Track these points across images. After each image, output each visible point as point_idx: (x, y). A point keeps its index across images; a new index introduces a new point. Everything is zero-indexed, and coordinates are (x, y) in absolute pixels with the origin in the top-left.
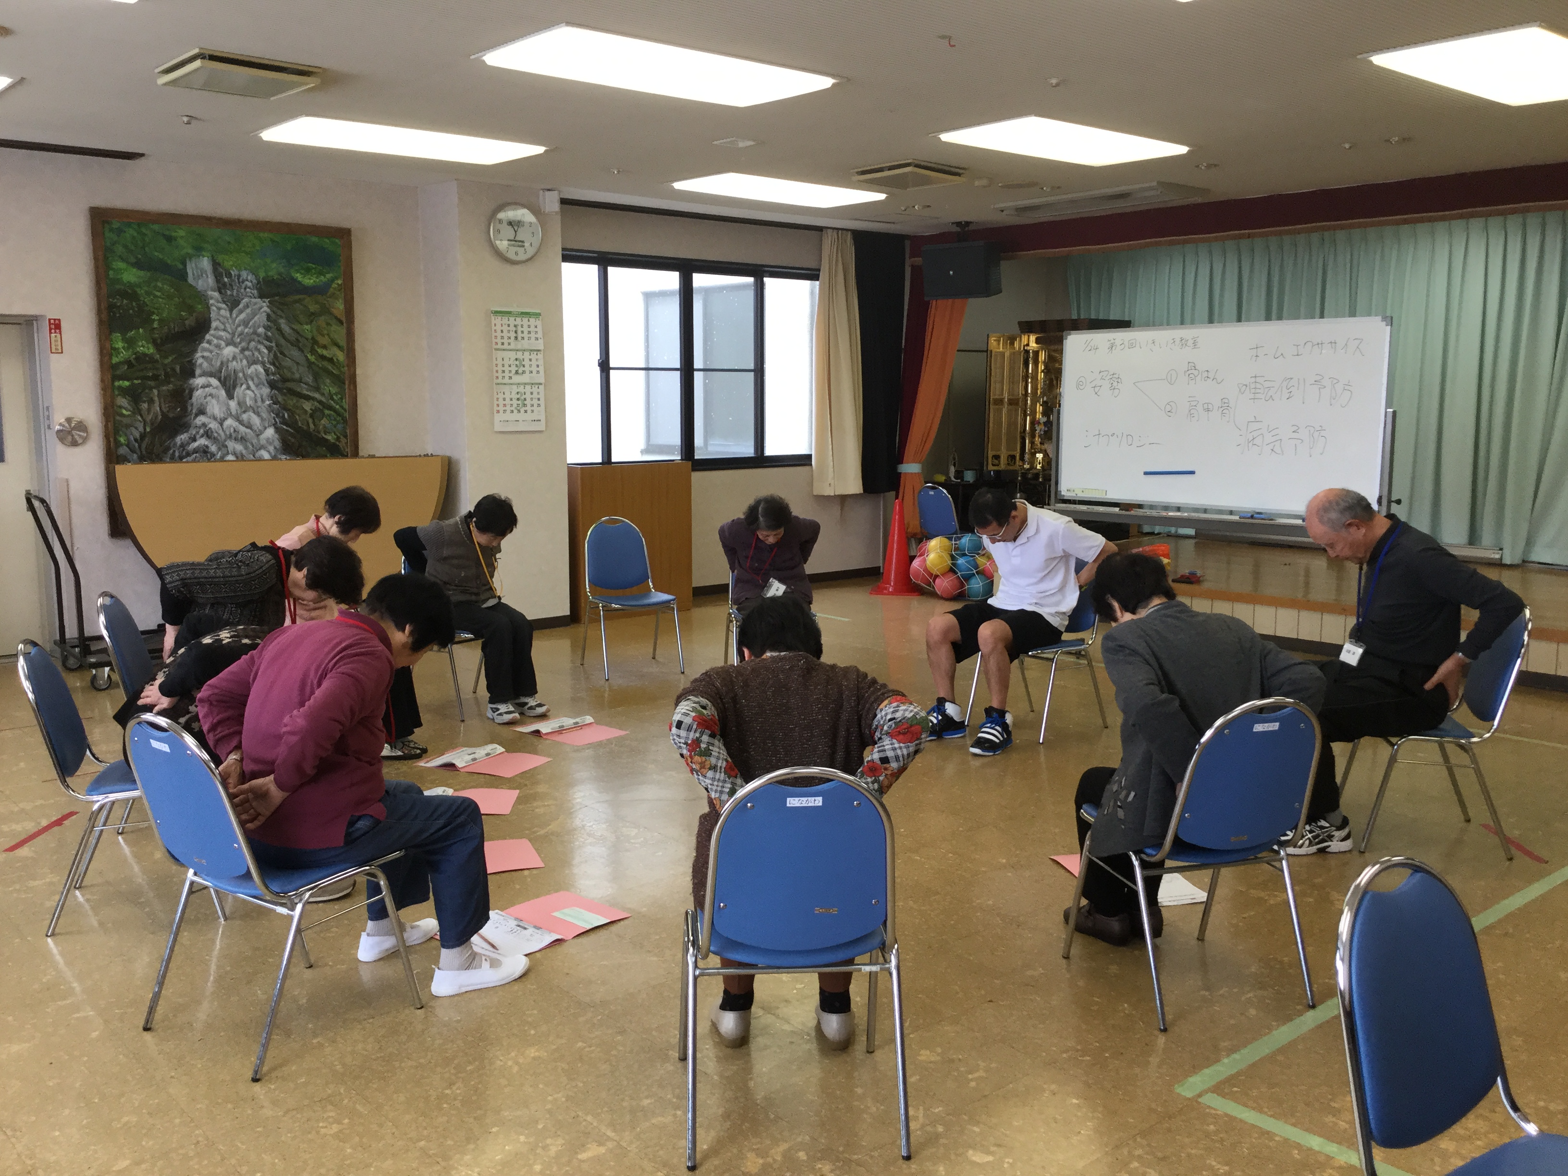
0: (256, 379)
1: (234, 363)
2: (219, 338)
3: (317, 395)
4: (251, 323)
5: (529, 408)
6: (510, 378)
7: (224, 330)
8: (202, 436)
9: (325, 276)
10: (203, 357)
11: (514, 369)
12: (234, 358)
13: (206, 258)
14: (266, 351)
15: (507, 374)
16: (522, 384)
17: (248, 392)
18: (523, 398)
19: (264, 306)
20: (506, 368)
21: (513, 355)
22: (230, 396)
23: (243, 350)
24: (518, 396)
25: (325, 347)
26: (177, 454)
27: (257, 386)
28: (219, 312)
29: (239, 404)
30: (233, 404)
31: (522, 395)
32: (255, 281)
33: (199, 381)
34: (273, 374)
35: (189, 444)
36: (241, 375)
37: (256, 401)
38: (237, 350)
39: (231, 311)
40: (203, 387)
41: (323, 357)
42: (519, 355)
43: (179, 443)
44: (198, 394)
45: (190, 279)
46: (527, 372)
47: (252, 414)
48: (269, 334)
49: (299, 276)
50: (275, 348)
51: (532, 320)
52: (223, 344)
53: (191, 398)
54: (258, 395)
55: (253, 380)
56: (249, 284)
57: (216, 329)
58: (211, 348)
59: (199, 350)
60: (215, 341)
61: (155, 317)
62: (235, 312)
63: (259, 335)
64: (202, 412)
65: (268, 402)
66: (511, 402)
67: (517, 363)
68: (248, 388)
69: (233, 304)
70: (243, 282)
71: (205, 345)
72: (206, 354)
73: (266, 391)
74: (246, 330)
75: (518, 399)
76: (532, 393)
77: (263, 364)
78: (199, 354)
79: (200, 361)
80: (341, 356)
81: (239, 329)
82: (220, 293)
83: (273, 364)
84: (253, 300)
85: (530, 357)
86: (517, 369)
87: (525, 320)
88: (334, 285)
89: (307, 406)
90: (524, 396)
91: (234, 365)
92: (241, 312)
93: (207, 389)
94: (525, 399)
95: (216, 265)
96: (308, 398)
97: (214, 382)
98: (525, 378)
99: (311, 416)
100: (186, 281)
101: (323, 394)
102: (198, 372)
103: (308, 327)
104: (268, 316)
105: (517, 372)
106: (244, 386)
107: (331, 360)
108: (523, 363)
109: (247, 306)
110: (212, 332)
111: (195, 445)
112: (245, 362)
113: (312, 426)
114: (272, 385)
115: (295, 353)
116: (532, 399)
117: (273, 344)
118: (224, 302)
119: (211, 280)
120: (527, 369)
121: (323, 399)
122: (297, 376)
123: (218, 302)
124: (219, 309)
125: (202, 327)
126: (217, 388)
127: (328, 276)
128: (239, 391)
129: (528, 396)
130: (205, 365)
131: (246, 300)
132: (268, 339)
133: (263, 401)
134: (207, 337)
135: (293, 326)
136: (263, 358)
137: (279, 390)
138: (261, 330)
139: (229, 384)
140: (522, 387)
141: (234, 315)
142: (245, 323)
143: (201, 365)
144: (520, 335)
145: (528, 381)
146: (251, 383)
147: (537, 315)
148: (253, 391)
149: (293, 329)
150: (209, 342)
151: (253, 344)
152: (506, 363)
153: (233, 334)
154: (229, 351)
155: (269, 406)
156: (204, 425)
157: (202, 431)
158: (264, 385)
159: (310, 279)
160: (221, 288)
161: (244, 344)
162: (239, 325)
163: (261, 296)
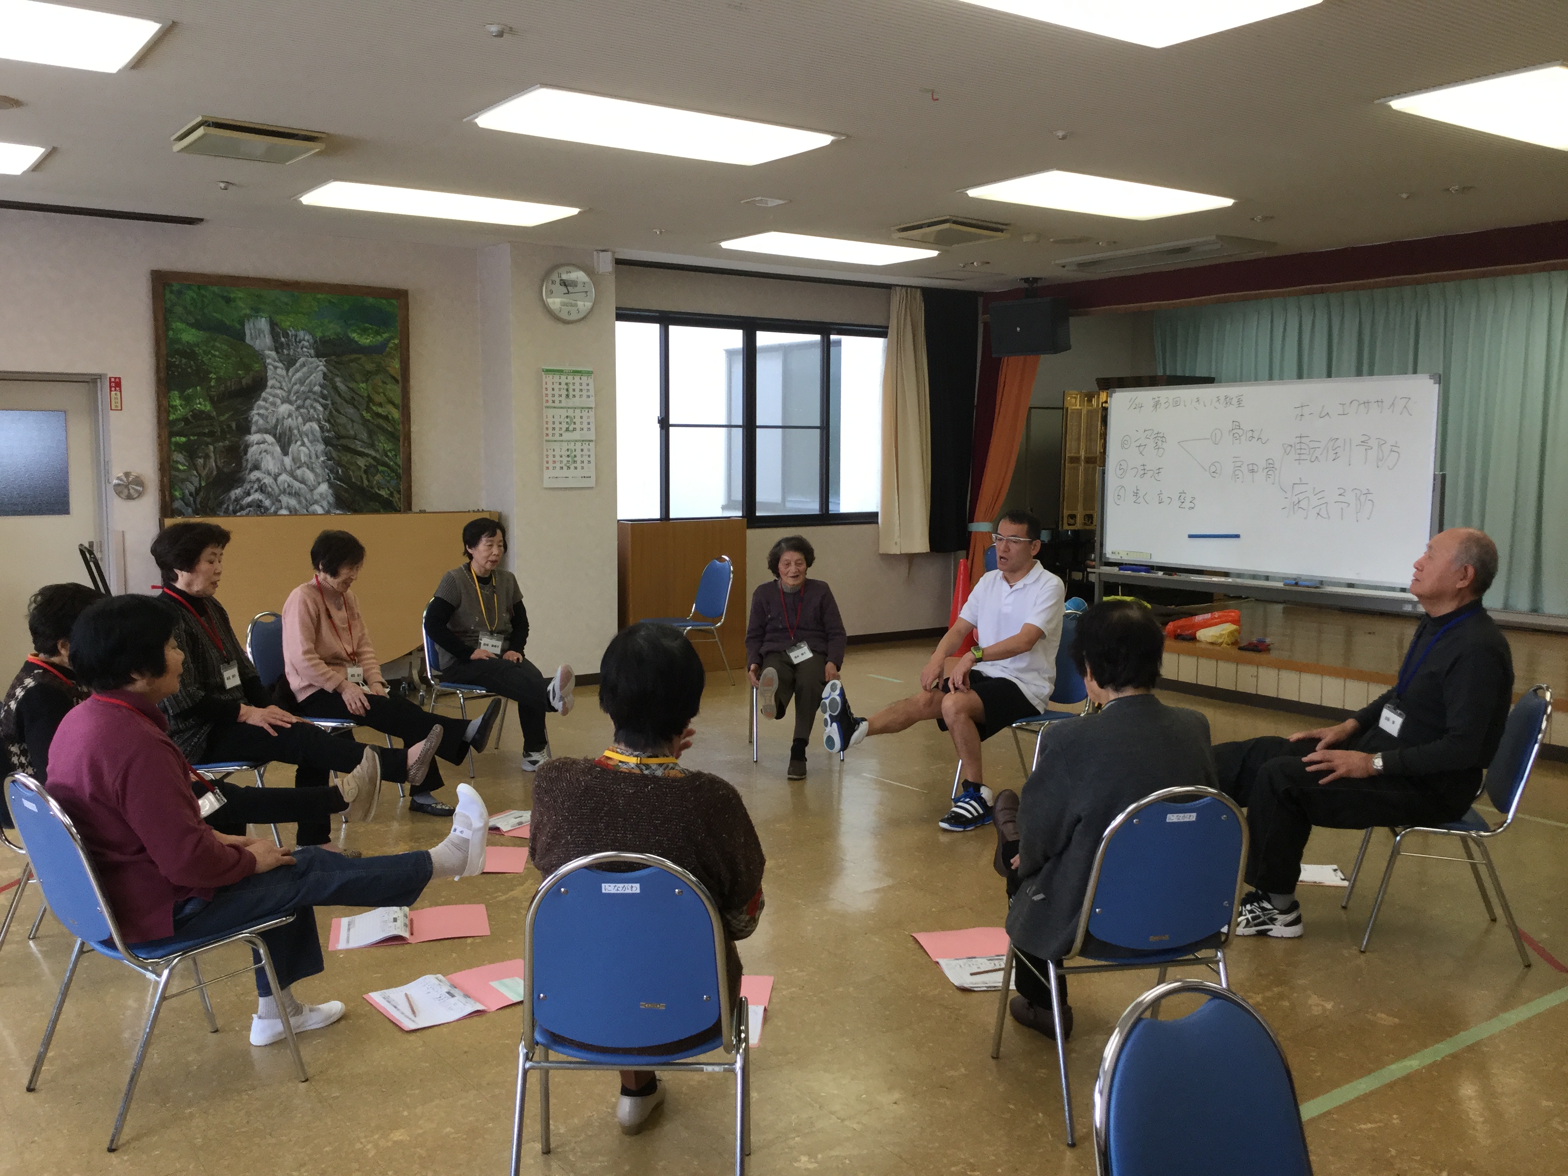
0: (310, 435)
1: (290, 419)
2: (275, 396)
3: (373, 453)
4: (307, 382)
5: (579, 465)
6: (561, 435)
7: (281, 388)
8: (256, 491)
9: (381, 335)
10: (259, 414)
11: (564, 426)
12: (290, 415)
13: (263, 319)
14: (321, 409)
15: (557, 432)
16: (573, 441)
17: (303, 448)
18: (573, 455)
19: (321, 365)
20: (557, 426)
21: (563, 413)
22: (285, 453)
23: (298, 408)
24: (569, 453)
25: (380, 405)
26: (231, 508)
27: (311, 442)
28: (275, 372)
29: (293, 459)
30: (288, 461)
31: (572, 452)
32: (311, 341)
33: (254, 438)
34: (328, 431)
35: (243, 498)
36: (296, 432)
37: (310, 458)
38: (293, 408)
39: (288, 370)
40: (258, 443)
41: (378, 415)
42: (570, 413)
43: (233, 497)
44: (252, 450)
45: (248, 340)
46: (578, 429)
47: (307, 471)
48: (325, 392)
49: (355, 336)
50: (330, 406)
51: (584, 378)
52: (279, 401)
53: (246, 454)
54: (313, 452)
55: (307, 436)
56: (306, 344)
57: (273, 387)
58: (267, 405)
59: (255, 407)
60: (271, 399)
61: (212, 376)
62: (291, 370)
63: (314, 393)
64: (256, 467)
65: (322, 459)
66: (561, 459)
67: (568, 420)
68: (303, 444)
69: (289, 363)
70: (300, 342)
71: (261, 403)
72: (262, 411)
73: (321, 447)
74: (303, 388)
75: (568, 456)
76: (582, 450)
77: (318, 421)
78: (255, 412)
79: (256, 418)
80: (396, 414)
81: (296, 387)
82: (277, 352)
83: (328, 421)
84: (310, 359)
85: (581, 415)
86: (567, 426)
87: (577, 378)
88: (391, 345)
89: (361, 462)
90: (574, 453)
91: (289, 422)
92: (297, 371)
93: (262, 446)
94: (575, 456)
95: (273, 325)
96: (362, 454)
97: (269, 438)
98: (576, 435)
99: (366, 472)
100: (244, 341)
101: (377, 451)
102: (254, 428)
103: (363, 385)
104: (325, 374)
105: (567, 430)
106: (299, 443)
107: (386, 418)
108: (574, 420)
109: (303, 365)
110: (268, 390)
111: (249, 499)
112: (300, 419)
113: (366, 482)
114: (327, 442)
115: (351, 411)
116: (582, 456)
117: (329, 402)
118: (281, 361)
119: (268, 340)
120: (578, 426)
121: (378, 456)
122: (352, 433)
123: (275, 361)
124: (276, 368)
125: (258, 385)
126: (272, 444)
127: (385, 336)
128: (293, 448)
129: (578, 453)
130: (261, 422)
131: (302, 359)
132: (324, 397)
133: (317, 457)
134: (264, 395)
135: (349, 385)
136: (318, 415)
137: (333, 446)
138: (317, 388)
139: (284, 441)
140: (573, 444)
141: (290, 374)
142: (302, 382)
143: (257, 422)
144: (571, 393)
145: (579, 438)
146: (306, 440)
147: (589, 373)
148: (308, 448)
149: (348, 387)
150: (265, 400)
151: (308, 402)
152: (557, 420)
153: (289, 392)
154: (284, 408)
155: (323, 462)
156: (259, 480)
157: (256, 486)
158: (318, 441)
159: (367, 339)
160: (278, 347)
161: (299, 402)
162: (295, 384)
163: (318, 355)
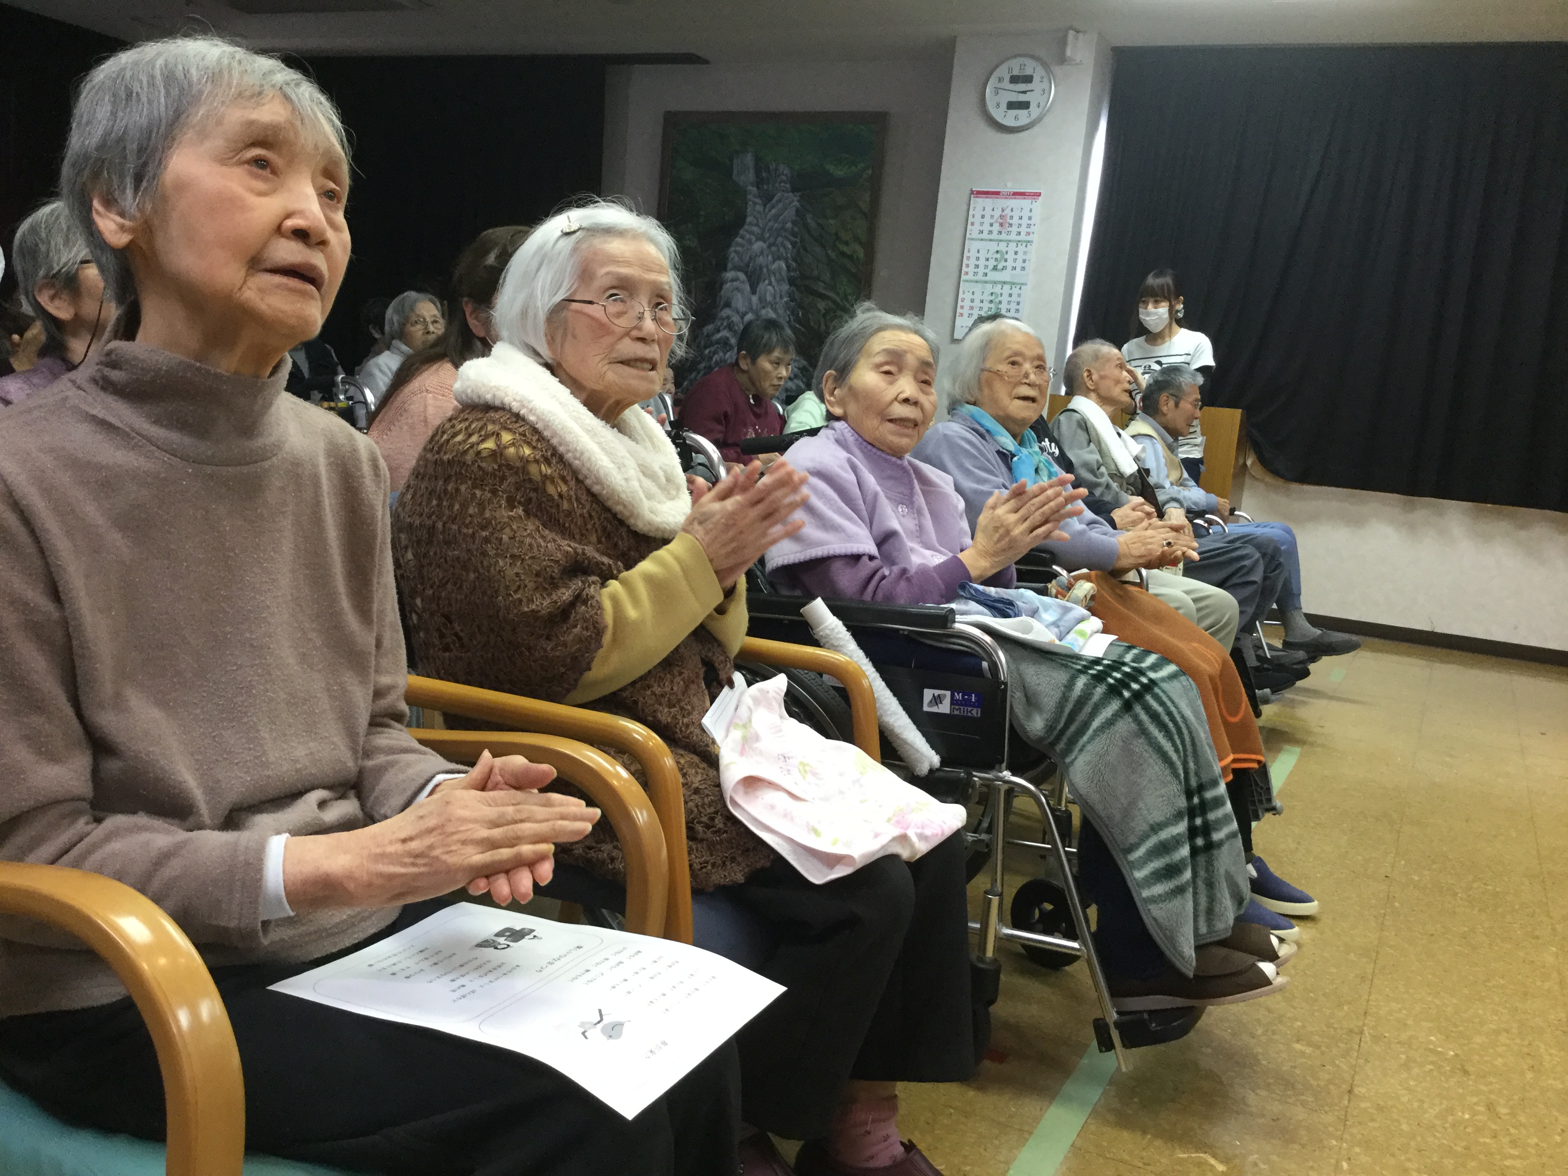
0: (777, 274)
1: (761, 258)
2: (751, 233)
3: (831, 294)
4: (781, 218)
7: (757, 225)
8: (725, 329)
9: (856, 166)
10: (735, 252)
12: (762, 253)
13: (750, 154)
14: (790, 246)
17: (770, 288)
19: (794, 201)
22: (754, 292)
23: (769, 246)
25: (847, 243)
26: (702, 343)
27: (778, 281)
28: (754, 207)
29: (760, 299)
30: (755, 299)
32: (789, 175)
33: (730, 275)
34: (794, 270)
35: (713, 334)
36: (765, 270)
37: (775, 298)
38: (764, 245)
39: (765, 205)
40: (733, 280)
41: (843, 254)
43: (705, 334)
44: (728, 286)
45: (734, 177)
48: (796, 229)
49: (831, 168)
50: (799, 244)
52: (753, 238)
53: (720, 291)
54: (778, 292)
55: (774, 273)
56: (784, 178)
57: (751, 224)
58: (744, 242)
59: (734, 243)
60: (748, 236)
61: (702, 213)
62: (768, 206)
63: (786, 230)
64: (728, 305)
65: (785, 299)
68: (770, 284)
69: (767, 199)
70: (779, 175)
71: (739, 240)
72: (739, 249)
73: (786, 287)
74: (776, 225)
77: (786, 260)
78: (732, 249)
79: (733, 255)
80: (861, 253)
81: (771, 224)
82: (758, 188)
83: (795, 260)
84: (786, 194)
87: (1017, 202)
88: (865, 176)
89: (821, 305)
91: (761, 260)
92: (773, 207)
93: (735, 283)
95: (758, 159)
96: (823, 297)
97: (742, 276)
99: (824, 316)
100: (731, 176)
101: (838, 294)
102: (730, 265)
103: (832, 221)
104: (797, 211)
106: (767, 282)
107: (850, 257)
109: (779, 201)
110: (746, 227)
111: (719, 336)
112: (770, 257)
113: (823, 327)
114: (792, 282)
115: (818, 249)
117: (798, 240)
118: (760, 197)
119: (751, 175)
120: (1010, 264)
121: (838, 300)
122: (816, 273)
123: (755, 197)
124: (755, 204)
125: (740, 221)
126: (743, 282)
127: (861, 165)
128: (762, 287)
130: (737, 259)
131: (779, 195)
132: (794, 234)
133: (781, 297)
134: (741, 232)
135: (819, 221)
136: (787, 253)
137: (796, 286)
138: (789, 225)
139: (754, 279)
140: (999, 286)
141: (767, 210)
142: (776, 218)
143: (733, 259)
145: (1008, 279)
146: (773, 279)
147: (1035, 196)
148: (774, 287)
149: (819, 224)
150: (743, 237)
151: (780, 239)
152: (983, 256)
153: (763, 230)
154: (758, 246)
155: (786, 303)
156: (728, 317)
157: (725, 324)
158: (784, 280)
159: (841, 170)
160: (759, 183)
161: (772, 240)
162: (770, 220)
163: (794, 190)
